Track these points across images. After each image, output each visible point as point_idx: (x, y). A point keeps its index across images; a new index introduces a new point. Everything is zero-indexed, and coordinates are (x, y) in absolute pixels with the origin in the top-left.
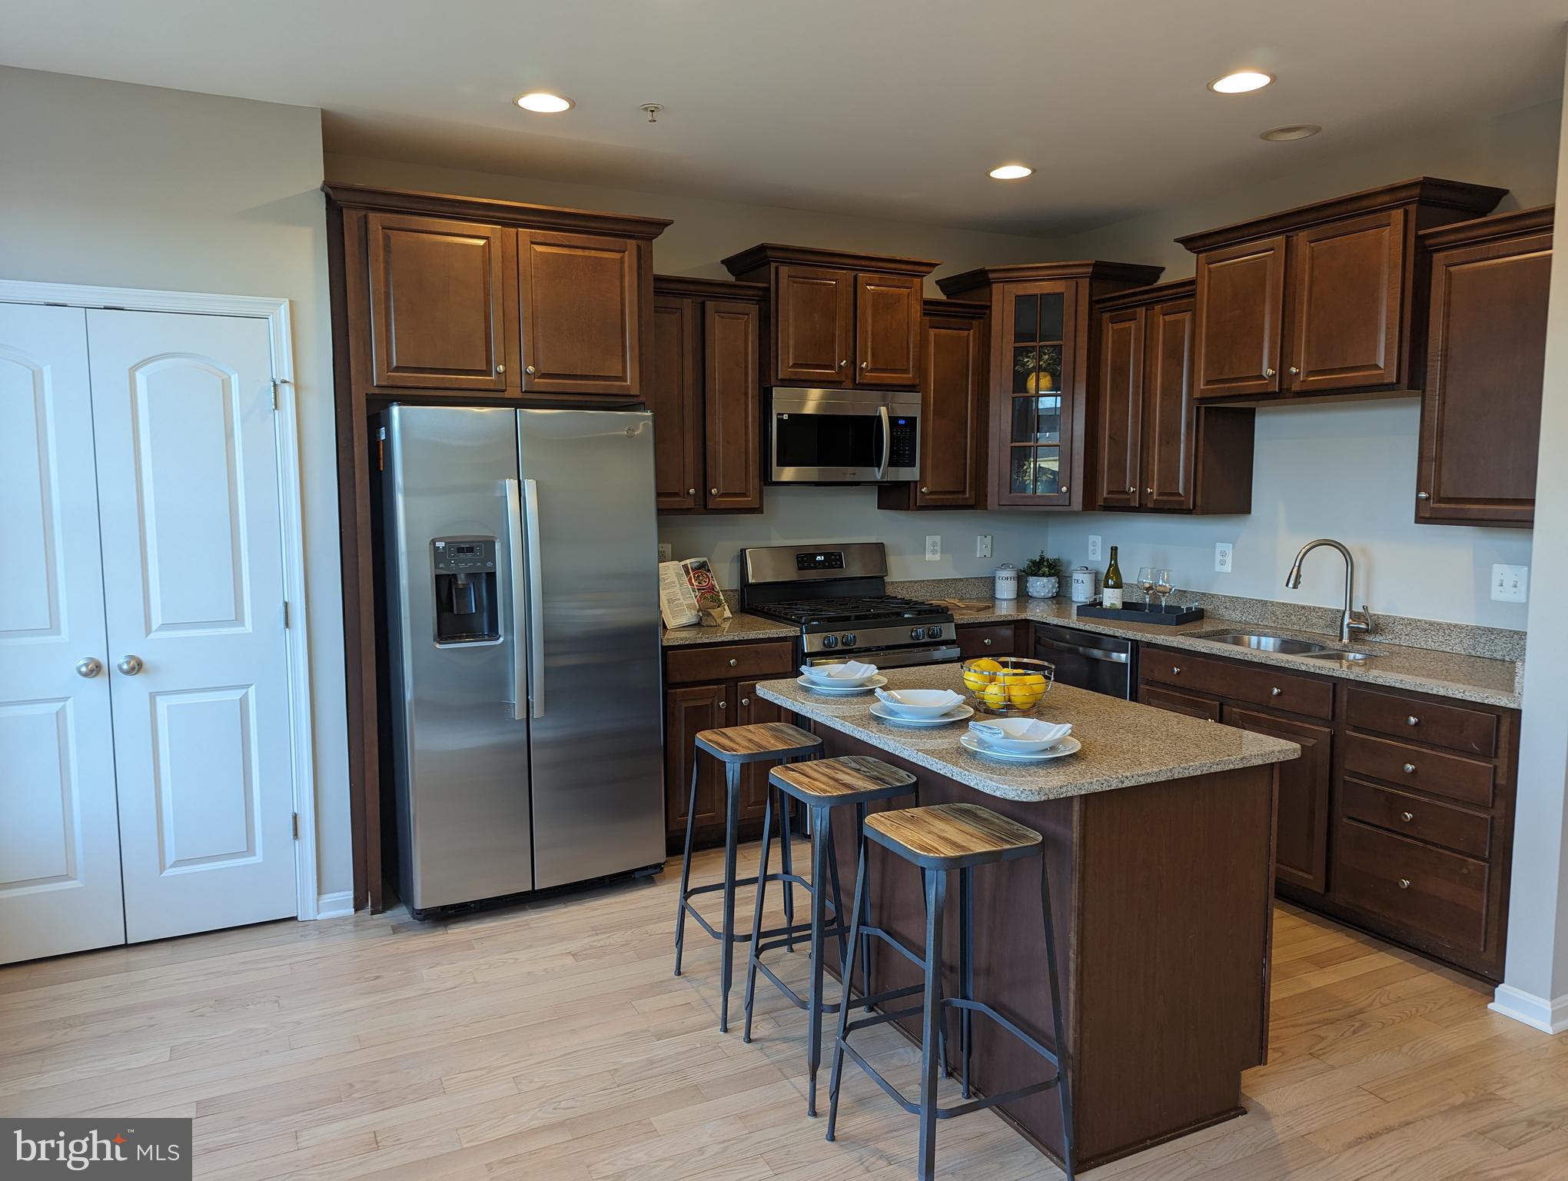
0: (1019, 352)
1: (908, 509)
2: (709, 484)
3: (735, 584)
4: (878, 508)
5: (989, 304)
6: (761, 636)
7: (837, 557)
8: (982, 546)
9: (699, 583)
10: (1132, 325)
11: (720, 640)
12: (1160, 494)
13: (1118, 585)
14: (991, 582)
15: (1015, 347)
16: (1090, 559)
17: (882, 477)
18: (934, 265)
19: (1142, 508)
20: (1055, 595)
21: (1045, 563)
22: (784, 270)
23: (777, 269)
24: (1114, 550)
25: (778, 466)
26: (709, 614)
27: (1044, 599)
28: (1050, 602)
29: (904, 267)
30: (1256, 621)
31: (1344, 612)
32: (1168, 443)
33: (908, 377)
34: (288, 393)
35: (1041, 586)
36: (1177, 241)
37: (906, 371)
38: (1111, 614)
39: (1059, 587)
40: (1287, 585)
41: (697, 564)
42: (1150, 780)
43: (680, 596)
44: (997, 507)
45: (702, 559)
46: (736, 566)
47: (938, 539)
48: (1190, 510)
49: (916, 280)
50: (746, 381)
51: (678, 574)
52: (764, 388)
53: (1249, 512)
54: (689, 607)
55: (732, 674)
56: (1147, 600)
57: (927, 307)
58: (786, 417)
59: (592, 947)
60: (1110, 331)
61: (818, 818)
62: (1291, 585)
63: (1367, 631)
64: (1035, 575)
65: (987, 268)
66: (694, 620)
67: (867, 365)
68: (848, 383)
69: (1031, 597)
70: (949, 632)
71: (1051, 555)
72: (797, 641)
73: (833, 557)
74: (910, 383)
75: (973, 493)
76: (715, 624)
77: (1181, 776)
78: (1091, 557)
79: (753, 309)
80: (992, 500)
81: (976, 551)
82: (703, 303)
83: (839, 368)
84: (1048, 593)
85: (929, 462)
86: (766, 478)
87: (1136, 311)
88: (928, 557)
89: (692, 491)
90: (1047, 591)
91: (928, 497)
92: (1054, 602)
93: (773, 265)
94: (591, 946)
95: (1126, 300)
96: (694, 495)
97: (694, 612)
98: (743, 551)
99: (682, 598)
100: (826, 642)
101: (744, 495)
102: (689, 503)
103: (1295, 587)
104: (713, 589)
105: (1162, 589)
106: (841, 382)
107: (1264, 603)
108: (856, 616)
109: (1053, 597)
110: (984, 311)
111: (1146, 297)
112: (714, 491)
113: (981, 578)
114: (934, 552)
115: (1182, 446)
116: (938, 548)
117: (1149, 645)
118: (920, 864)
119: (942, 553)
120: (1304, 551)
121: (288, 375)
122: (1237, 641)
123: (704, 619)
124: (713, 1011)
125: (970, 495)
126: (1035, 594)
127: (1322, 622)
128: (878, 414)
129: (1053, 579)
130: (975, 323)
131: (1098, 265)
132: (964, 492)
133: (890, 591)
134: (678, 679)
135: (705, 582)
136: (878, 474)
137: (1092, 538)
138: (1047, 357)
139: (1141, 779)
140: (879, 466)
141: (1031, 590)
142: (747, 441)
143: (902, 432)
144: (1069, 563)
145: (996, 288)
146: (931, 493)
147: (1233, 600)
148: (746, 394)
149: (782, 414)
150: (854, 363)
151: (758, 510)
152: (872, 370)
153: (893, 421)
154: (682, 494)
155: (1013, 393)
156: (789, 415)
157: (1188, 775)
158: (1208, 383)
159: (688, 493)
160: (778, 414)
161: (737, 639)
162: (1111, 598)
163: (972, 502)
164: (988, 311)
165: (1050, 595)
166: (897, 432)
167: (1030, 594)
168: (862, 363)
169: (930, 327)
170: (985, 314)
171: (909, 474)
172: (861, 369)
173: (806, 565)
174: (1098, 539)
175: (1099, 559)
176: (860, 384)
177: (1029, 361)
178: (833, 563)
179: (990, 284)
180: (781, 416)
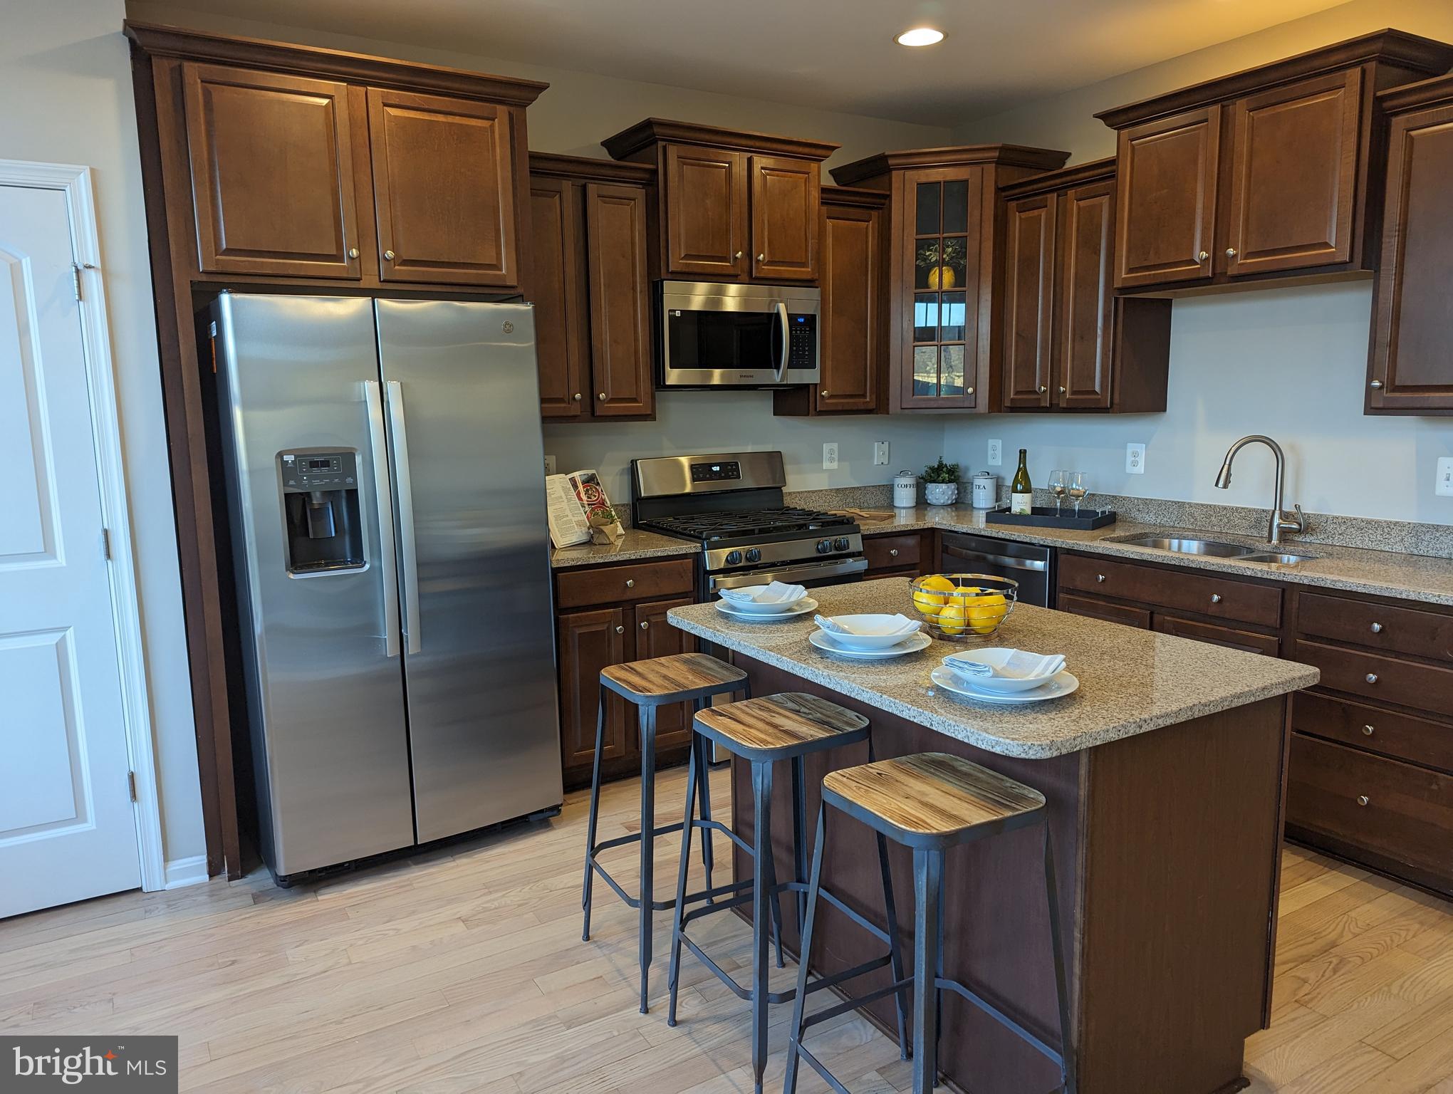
0: (922, 245)
1: (808, 414)
2: (596, 391)
3: (625, 497)
4: (774, 415)
5: (888, 193)
6: (659, 554)
7: (734, 467)
8: (880, 453)
9: (588, 498)
10: (1043, 212)
11: (615, 559)
12: (1073, 393)
13: (1027, 490)
14: (889, 490)
15: (916, 240)
16: (989, 464)
17: (782, 379)
18: (834, 148)
19: (1055, 408)
20: (954, 502)
21: (945, 469)
22: (673, 151)
23: (665, 148)
24: (1023, 453)
25: (670, 368)
26: (602, 532)
27: (944, 506)
28: (949, 509)
29: (801, 149)
30: (1172, 524)
31: (1274, 512)
32: (1082, 338)
33: (806, 272)
34: (94, 282)
35: (940, 493)
36: (1096, 116)
37: (804, 265)
38: (1020, 519)
39: (957, 494)
40: (1217, 485)
41: (586, 477)
42: (1169, 722)
43: (568, 512)
44: (899, 410)
45: (590, 472)
46: (627, 479)
47: (835, 446)
48: (1108, 408)
49: (814, 165)
50: (634, 275)
51: (564, 489)
52: (653, 282)
53: (1165, 410)
54: (579, 524)
55: (629, 595)
56: (1059, 504)
57: (825, 196)
58: (678, 314)
59: (486, 910)
60: (1016, 222)
61: (758, 774)
62: (1221, 484)
63: (1299, 531)
64: (934, 482)
65: (886, 154)
66: (584, 538)
67: (764, 258)
68: (745, 277)
69: (929, 504)
70: (855, 543)
71: (948, 461)
72: (698, 558)
73: (730, 467)
74: (809, 277)
75: (874, 397)
76: (608, 542)
77: (1201, 715)
78: (991, 462)
79: (639, 193)
80: (894, 405)
81: (872, 457)
82: (584, 188)
83: (733, 260)
84: (948, 499)
85: (829, 363)
86: (658, 381)
87: (1047, 198)
88: (826, 465)
89: (578, 396)
90: (947, 497)
91: (827, 401)
92: (954, 509)
93: (661, 144)
94: (484, 908)
95: (1035, 186)
96: (580, 400)
97: (585, 529)
98: (634, 462)
99: (570, 514)
100: (729, 558)
101: (634, 400)
102: (575, 410)
103: (1225, 486)
104: (603, 504)
105: (1076, 492)
106: (737, 276)
107: (1181, 505)
108: (760, 529)
109: (952, 504)
110: (883, 201)
111: (1058, 181)
112: (602, 396)
113: (879, 486)
114: (831, 460)
115: (1099, 341)
116: (836, 456)
117: (1070, 552)
118: (907, 842)
119: (839, 460)
120: (1233, 449)
121: (93, 258)
122: (1156, 545)
123: (596, 536)
124: (630, 985)
125: (871, 399)
126: (934, 502)
127: (1246, 523)
128: (776, 312)
129: (953, 486)
130: (874, 214)
131: (1004, 149)
132: (864, 396)
133: (788, 502)
134: (571, 604)
135: (595, 496)
136: (775, 377)
137: (991, 442)
138: (950, 249)
139: (1160, 721)
140: (778, 368)
141: (930, 497)
142: (636, 340)
143: (801, 331)
144: (967, 469)
145: (896, 176)
146: (831, 397)
147: (1146, 502)
148: (634, 289)
149: (675, 311)
150: (749, 255)
151: (651, 417)
152: (771, 263)
153: (791, 317)
154: (566, 400)
155: (916, 288)
156: (682, 311)
157: (1208, 713)
158: (1130, 271)
159: (574, 398)
160: (670, 311)
161: (633, 557)
162: (1020, 503)
163: (872, 406)
164: (887, 201)
165: (949, 502)
166: (796, 331)
167: (929, 501)
168: (759, 255)
169: (828, 218)
170: (884, 204)
171: (809, 376)
172: (758, 261)
173: (701, 475)
174: (999, 443)
175: (1000, 464)
176: (757, 278)
177: (931, 254)
178: (730, 473)
179: (890, 171)
180: (673, 313)
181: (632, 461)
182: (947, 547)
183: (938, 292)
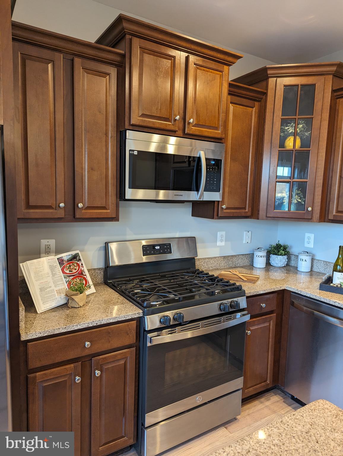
0: (284, 122)
1: (213, 218)
2: (77, 201)
4: (192, 216)
5: (265, 91)
6: (111, 321)
7: (168, 247)
8: (246, 237)
9: (70, 271)
11: (76, 328)
14: (251, 257)
15: (281, 119)
18: (238, 57)
20: (285, 265)
21: (282, 248)
22: (136, 43)
23: (131, 40)
25: (129, 188)
26: (73, 299)
27: (280, 268)
28: (283, 270)
29: (219, 55)
33: (218, 133)
35: (278, 260)
37: (216, 128)
38: (340, 290)
39: (287, 261)
41: (70, 256)
43: (52, 284)
44: (265, 217)
45: (73, 253)
47: (224, 233)
49: (226, 67)
50: (107, 125)
51: (52, 268)
52: (121, 131)
54: (59, 292)
55: (87, 353)
57: (230, 88)
58: (136, 153)
64: (276, 254)
65: (267, 66)
66: (63, 302)
67: (193, 121)
68: (180, 133)
69: (272, 265)
70: (243, 302)
71: (282, 243)
72: (140, 321)
73: (165, 247)
74: (219, 136)
75: (250, 209)
76: (78, 306)
78: (306, 245)
79: (113, 72)
80: (262, 213)
81: (242, 239)
82: (73, 60)
83: (174, 120)
84: (283, 264)
85: (227, 189)
86: (121, 195)
88: (219, 243)
89: (62, 205)
90: (282, 263)
91: (225, 211)
92: (285, 269)
93: (128, 37)
96: (64, 207)
97: (63, 295)
98: (107, 244)
99: (53, 285)
100: (162, 320)
101: (104, 208)
102: (61, 214)
104: (82, 274)
106: (175, 131)
110: (262, 96)
112: (80, 205)
113: (246, 254)
114: (221, 241)
116: (224, 238)
119: (225, 241)
123: (70, 301)
125: (248, 210)
126: (275, 265)
128: (198, 156)
129: (286, 257)
130: (257, 104)
132: (245, 208)
133: (198, 264)
134: (38, 365)
135: (75, 269)
136: (193, 196)
137: (307, 235)
138: (301, 125)
140: (197, 190)
141: (273, 262)
142: (107, 168)
143: (212, 169)
144: (291, 247)
145: (272, 81)
146: (227, 208)
148: (106, 134)
150: (184, 119)
151: (115, 219)
152: (196, 125)
153: (207, 159)
154: (54, 207)
155: (279, 148)
156: (138, 151)
159: (59, 206)
160: (130, 150)
161: (91, 326)
162: (339, 278)
163: (249, 214)
164: (264, 97)
165: (283, 266)
166: (210, 169)
168: (190, 119)
169: (231, 103)
171: (215, 196)
172: (189, 123)
173: (148, 252)
174: (312, 236)
175: (312, 247)
176: (188, 134)
177: (289, 128)
178: (166, 250)
179: (268, 78)
180: (132, 152)
181: (106, 243)
182: (293, 302)
183: (293, 151)
